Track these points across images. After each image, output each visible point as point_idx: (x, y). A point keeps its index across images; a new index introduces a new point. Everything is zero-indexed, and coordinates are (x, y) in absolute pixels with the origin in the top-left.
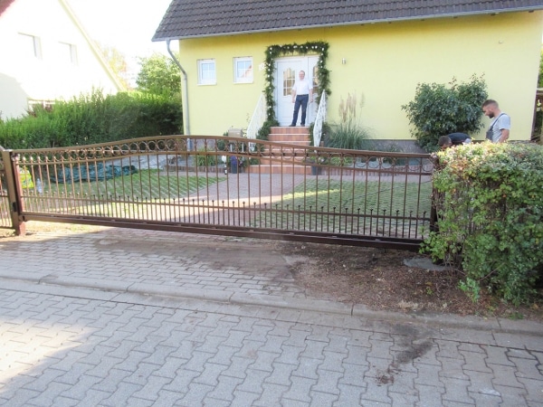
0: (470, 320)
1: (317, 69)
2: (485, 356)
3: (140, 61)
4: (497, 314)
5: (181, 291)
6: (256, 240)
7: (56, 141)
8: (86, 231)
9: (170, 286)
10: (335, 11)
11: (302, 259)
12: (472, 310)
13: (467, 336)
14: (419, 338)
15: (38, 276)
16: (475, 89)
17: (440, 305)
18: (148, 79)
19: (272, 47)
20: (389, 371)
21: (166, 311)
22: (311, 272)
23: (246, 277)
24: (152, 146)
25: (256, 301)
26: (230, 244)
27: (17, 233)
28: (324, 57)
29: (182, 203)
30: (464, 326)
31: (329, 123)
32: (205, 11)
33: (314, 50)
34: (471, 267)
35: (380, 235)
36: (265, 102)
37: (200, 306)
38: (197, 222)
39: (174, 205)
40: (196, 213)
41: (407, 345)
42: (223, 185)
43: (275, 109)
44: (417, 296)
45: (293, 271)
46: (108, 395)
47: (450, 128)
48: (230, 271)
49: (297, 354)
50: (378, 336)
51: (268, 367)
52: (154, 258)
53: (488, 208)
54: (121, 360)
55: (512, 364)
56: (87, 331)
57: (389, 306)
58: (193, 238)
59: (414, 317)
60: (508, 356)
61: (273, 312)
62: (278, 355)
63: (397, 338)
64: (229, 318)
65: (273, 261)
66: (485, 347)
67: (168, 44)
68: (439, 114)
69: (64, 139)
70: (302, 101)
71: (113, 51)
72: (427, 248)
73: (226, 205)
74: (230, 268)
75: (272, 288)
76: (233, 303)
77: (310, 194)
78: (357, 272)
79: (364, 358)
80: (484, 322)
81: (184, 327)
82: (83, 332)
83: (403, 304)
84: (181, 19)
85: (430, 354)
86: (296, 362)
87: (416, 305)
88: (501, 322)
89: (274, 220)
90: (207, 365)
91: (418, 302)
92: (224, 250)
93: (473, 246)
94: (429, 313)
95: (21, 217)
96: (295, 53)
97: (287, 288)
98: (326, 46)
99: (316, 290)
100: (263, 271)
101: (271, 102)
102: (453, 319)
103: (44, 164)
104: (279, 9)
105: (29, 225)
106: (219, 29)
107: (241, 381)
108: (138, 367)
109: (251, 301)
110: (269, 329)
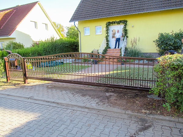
0: (167, 118)
1: (123, 29)
2: (171, 131)
3: (67, 28)
4: (178, 116)
5: (70, 103)
6: (97, 87)
7: (40, 54)
8: (45, 83)
9: (67, 101)
10: (129, 10)
11: (112, 94)
12: (168, 114)
13: (165, 123)
14: (148, 123)
15: (28, 97)
16: (181, 34)
17: (157, 112)
18: (70, 34)
19: (108, 22)
20: (134, 134)
21: (64, 109)
22: (114, 98)
23: (92, 99)
24: (65, 56)
25: (93, 108)
26: (89, 88)
27: (25, 83)
28: (126, 25)
29: (73, 74)
30: (165, 120)
31: (127, 47)
32: (86, 12)
33: (122, 23)
34: (168, 99)
35: (141, 87)
36: (106, 40)
37: (75, 108)
38: (78, 81)
39: (71, 75)
40: (78, 78)
41: (143, 125)
42: (90, 68)
43: (109, 43)
44: (149, 108)
45: (108, 98)
46: (42, 135)
47: (171, 48)
48: (87, 97)
49: (104, 126)
50: (133, 122)
51: (93, 130)
52: (64, 92)
53: (174, 78)
54: (48, 125)
55: (181, 135)
56: (40, 115)
57: (139, 111)
58: (77, 86)
59: (147, 116)
60: (180, 132)
61: (99, 111)
62: (97, 126)
63: (140, 123)
64: (84, 113)
65: (101, 94)
66: (172, 128)
67: (74, 23)
68: (167, 44)
69: (42, 54)
70: (118, 40)
71: (60, 25)
72: (152, 91)
73: (87, 75)
74: (87, 96)
75: (99, 103)
76: (86, 108)
77: (119, 71)
78: (130, 99)
79: (127, 129)
80: (173, 119)
81: (69, 115)
82: (38, 115)
83: (143, 111)
84: (79, 15)
85: (151, 129)
86: (103, 129)
87: (148, 111)
88: (179, 119)
89: (105, 80)
90: (74, 128)
91: (149, 110)
92: (87, 90)
93: (168, 91)
94: (153, 114)
95: (26, 78)
96: (116, 24)
97: (104, 103)
98: (126, 21)
99: (114, 104)
100: (98, 98)
101: (107, 41)
102: (161, 117)
103: (33, 61)
104: (110, 10)
105: (28, 80)
106: (91, 17)
107: (84, 134)
108: (53, 127)
109: (92, 107)
110: (96, 117)
